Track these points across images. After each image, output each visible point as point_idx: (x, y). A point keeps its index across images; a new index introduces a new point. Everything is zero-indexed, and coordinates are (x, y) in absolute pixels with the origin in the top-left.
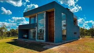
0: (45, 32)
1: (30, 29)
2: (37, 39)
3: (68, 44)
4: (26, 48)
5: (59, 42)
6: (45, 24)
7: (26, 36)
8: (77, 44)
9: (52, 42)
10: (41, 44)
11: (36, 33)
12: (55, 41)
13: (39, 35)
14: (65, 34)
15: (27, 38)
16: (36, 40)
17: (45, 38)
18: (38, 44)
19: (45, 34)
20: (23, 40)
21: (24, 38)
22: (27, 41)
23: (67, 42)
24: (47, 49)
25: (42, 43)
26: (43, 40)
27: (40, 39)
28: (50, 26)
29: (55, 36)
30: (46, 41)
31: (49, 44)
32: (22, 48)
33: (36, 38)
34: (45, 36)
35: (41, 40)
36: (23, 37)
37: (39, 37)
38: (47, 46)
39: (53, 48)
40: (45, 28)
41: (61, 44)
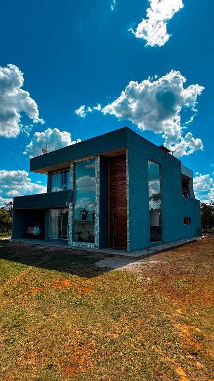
0: (97, 218)
1: (49, 209)
2: (73, 240)
3: (169, 253)
4: (43, 267)
5: (140, 250)
6: (98, 193)
7: (36, 231)
8: (195, 255)
9: (121, 249)
10: (89, 257)
11: (70, 223)
12: (128, 247)
13: (79, 229)
14: (158, 225)
15: (41, 236)
16: (70, 242)
17: (97, 238)
18: (76, 256)
19: (97, 225)
20: (28, 242)
21: (32, 237)
22: (42, 245)
23: (166, 247)
24: (107, 270)
25: (89, 253)
26: (93, 242)
27: (80, 240)
28: (114, 199)
29: (128, 229)
30: (101, 247)
31: (112, 256)
32: (31, 267)
33: (70, 236)
34: (97, 232)
35: (84, 244)
36: (28, 232)
37: (80, 233)
38: (106, 261)
39: (126, 267)
40: (98, 206)
41: (148, 256)
